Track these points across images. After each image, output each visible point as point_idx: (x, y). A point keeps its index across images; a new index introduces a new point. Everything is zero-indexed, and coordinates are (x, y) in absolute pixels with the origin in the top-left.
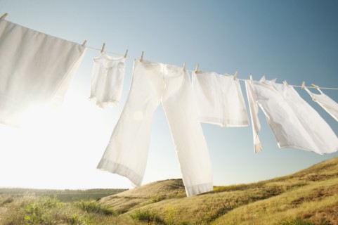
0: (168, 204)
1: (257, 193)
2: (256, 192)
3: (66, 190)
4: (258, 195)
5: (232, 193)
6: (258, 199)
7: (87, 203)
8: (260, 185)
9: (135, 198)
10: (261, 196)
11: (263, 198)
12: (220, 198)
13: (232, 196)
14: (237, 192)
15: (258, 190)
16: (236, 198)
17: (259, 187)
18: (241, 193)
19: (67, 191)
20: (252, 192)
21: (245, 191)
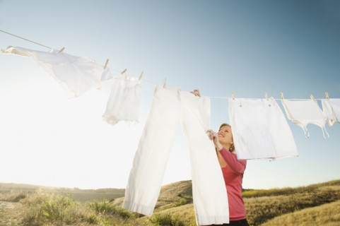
1: (306, 200)
2: (304, 198)
3: (75, 188)
4: (308, 202)
5: (274, 199)
6: (307, 206)
7: (101, 204)
8: (311, 189)
10: (311, 202)
11: (313, 205)
12: (258, 204)
13: (273, 202)
14: (279, 197)
15: (307, 195)
16: (278, 205)
17: (309, 192)
18: (286, 198)
19: (77, 189)
20: (299, 197)
21: (291, 196)
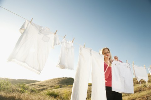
0: (63, 90)
9: (45, 86)
